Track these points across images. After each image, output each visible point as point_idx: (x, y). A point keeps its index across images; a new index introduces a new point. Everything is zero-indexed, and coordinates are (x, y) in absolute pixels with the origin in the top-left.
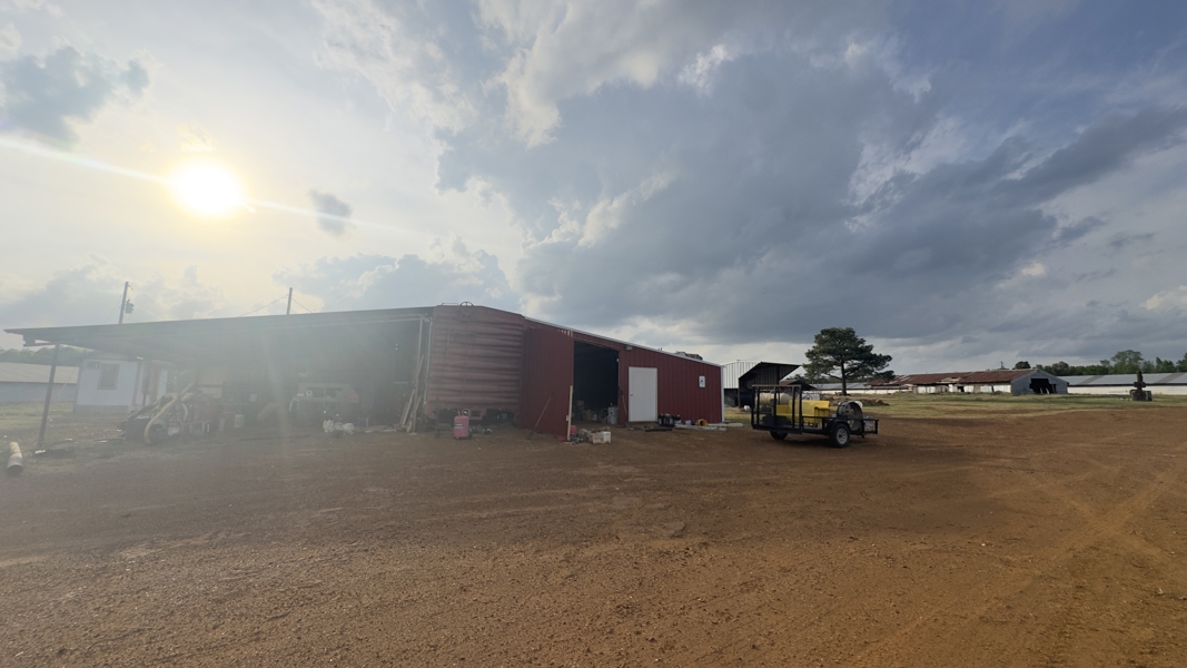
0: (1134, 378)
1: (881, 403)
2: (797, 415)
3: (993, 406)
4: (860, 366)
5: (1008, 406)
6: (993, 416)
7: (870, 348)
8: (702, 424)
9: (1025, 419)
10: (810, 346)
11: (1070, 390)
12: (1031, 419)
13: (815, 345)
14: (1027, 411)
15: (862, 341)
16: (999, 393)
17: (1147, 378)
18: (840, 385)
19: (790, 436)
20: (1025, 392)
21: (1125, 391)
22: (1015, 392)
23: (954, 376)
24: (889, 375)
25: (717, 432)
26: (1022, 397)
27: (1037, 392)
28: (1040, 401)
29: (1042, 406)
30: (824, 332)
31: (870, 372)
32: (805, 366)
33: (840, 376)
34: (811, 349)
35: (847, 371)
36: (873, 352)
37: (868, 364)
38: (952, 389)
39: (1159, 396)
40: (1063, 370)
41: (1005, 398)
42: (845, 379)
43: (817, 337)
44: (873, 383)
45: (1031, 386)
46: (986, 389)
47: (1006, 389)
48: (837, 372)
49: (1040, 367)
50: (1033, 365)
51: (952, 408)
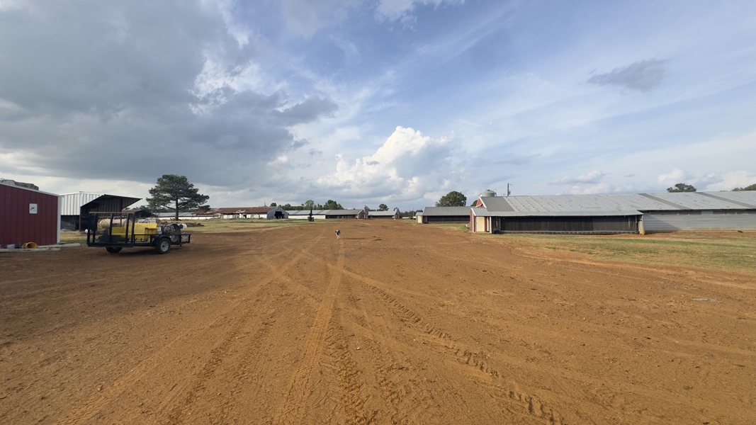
0: (309, 212)
1: (199, 225)
2: (130, 234)
3: (257, 225)
4: (188, 201)
5: (263, 225)
6: (256, 230)
7: (196, 190)
8: (29, 246)
9: (268, 231)
10: (153, 186)
11: (290, 217)
12: (271, 231)
13: (157, 185)
14: (270, 227)
15: (192, 186)
16: (262, 218)
17: (314, 212)
18: (174, 214)
19: (124, 249)
20: (273, 218)
21: (306, 217)
22: (268, 218)
23: (242, 209)
24: (207, 208)
25: (49, 252)
26: (271, 221)
27: (277, 218)
28: (277, 222)
29: (277, 224)
30: (164, 177)
31: (195, 206)
32: (148, 200)
33: (175, 207)
34: (154, 188)
35: (180, 204)
36: (198, 193)
37: (194, 200)
38: (241, 216)
39: (317, 220)
40: (288, 208)
41: (264, 221)
42: (178, 210)
43: (159, 180)
44: (197, 212)
45: (275, 215)
46: (256, 216)
47: (265, 216)
48: (173, 205)
49: (280, 206)
50: (278, 205)
51: (238, 227)
